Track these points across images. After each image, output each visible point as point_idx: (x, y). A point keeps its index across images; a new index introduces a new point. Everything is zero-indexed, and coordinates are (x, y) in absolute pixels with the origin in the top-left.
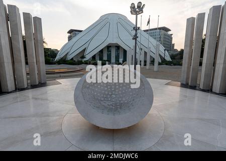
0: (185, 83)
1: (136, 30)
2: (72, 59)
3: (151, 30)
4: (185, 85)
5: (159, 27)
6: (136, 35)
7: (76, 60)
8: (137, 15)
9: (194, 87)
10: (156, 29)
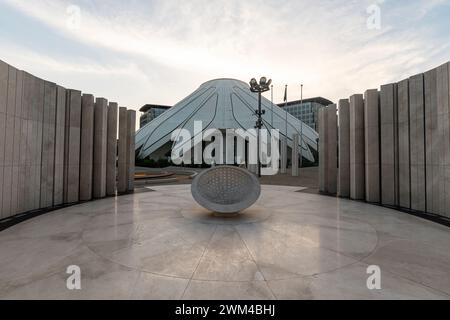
0: (323, 189)
1: (260, 115)
2: (148, 157)
3: (289, 104)
4: (322, 193)
5: (304, 98)
6: (259, 121)
7: (156, 160)
8: (260, 93)
9: (333, 195)
10: (298, 102)
